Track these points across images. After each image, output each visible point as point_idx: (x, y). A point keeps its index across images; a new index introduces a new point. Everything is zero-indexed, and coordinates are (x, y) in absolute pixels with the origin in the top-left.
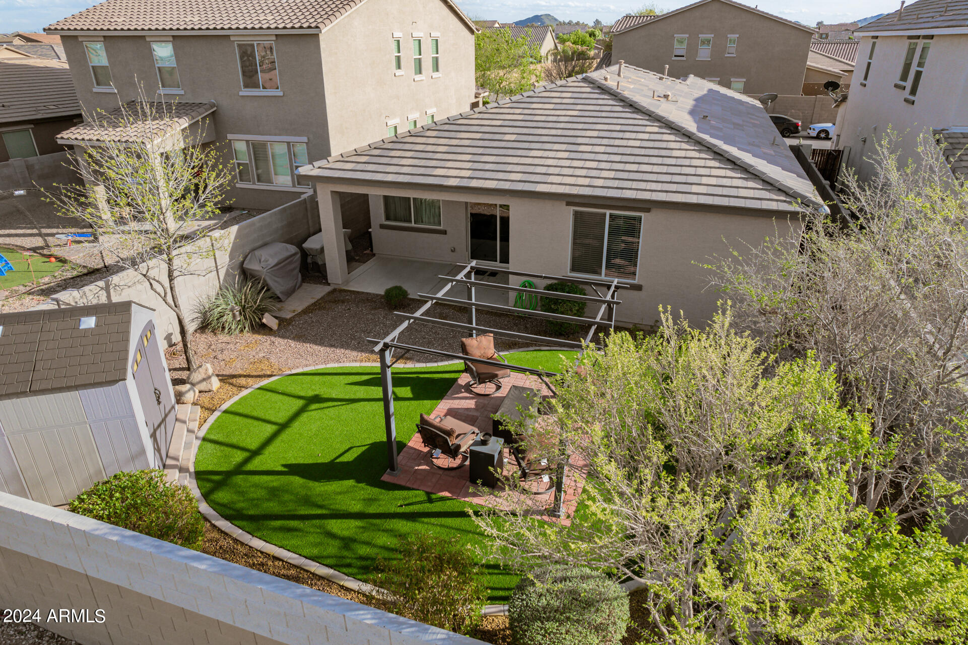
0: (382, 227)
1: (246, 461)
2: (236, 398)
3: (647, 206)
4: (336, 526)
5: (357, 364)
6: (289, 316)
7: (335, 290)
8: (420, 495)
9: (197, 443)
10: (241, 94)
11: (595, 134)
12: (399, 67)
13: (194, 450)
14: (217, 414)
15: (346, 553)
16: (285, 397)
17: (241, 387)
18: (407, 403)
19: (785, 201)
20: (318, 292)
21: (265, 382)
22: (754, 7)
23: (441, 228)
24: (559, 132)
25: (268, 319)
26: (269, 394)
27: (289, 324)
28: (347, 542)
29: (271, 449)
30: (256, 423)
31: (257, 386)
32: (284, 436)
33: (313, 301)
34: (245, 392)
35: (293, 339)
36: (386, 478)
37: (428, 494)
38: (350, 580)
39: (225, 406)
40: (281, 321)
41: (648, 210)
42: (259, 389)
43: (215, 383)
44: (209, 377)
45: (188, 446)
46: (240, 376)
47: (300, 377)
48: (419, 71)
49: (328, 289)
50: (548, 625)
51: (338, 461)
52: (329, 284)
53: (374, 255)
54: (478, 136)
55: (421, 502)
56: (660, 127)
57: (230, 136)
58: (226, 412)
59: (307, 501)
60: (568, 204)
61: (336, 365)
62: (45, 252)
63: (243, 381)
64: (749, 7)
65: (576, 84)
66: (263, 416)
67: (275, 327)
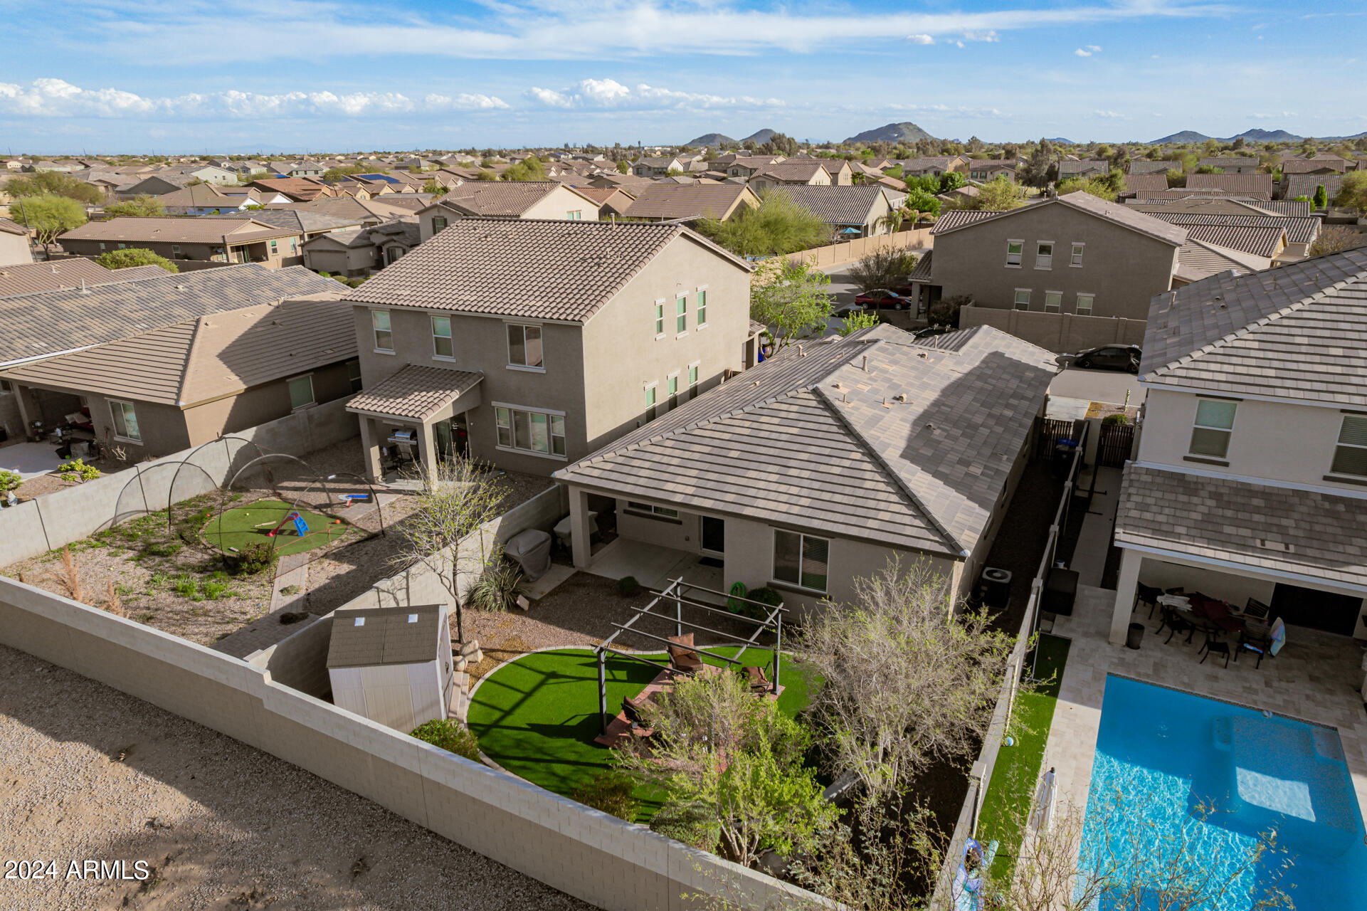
0: (626, 512)
1: (502, 718)
2: (495, 670)
4: (557, 767)
5: (588, 648)
6: (538, 597)
7: (578, 573)
9: (468, 703)
10: (507, 367)
12: (661, 330)
13: (466, 708)
14: (481, 681)
16: (530, 671)
17: (499, 661)
18: (621, 684)
20: (565, 573)
21: (517, 657)
23: (677, 519)
24: (776, 452)
25: (522, 602)
26: (520, 668)
27: (538, 605)
28: (563, 779)
29: (519, 711)
30: (510, 691)
31: (511, 660)
32: (529, 702)
33: (559, 583)
34: (502, 665)
35: (540, 620)
36: (597, 739)
39: (487, 675)
40: (531, 601)
41: (832, 537)
42: (513, 663)
43: (480, 655)
44: (476, 651)
45: (462, 704)
46: (498, 650)
47: (544, 655)
48: (683, 327)
49: (573, 571)
51: (565, 724)
52: (572, 565)
53: (617, 536)
57: (494, 403)
58: (488, 680)
59: (540, 750)
60: (770, 525)
61: (572, 647)
62: (329, 511)
63: (500, 655)
66: (514, 685)
67: (526, 608)
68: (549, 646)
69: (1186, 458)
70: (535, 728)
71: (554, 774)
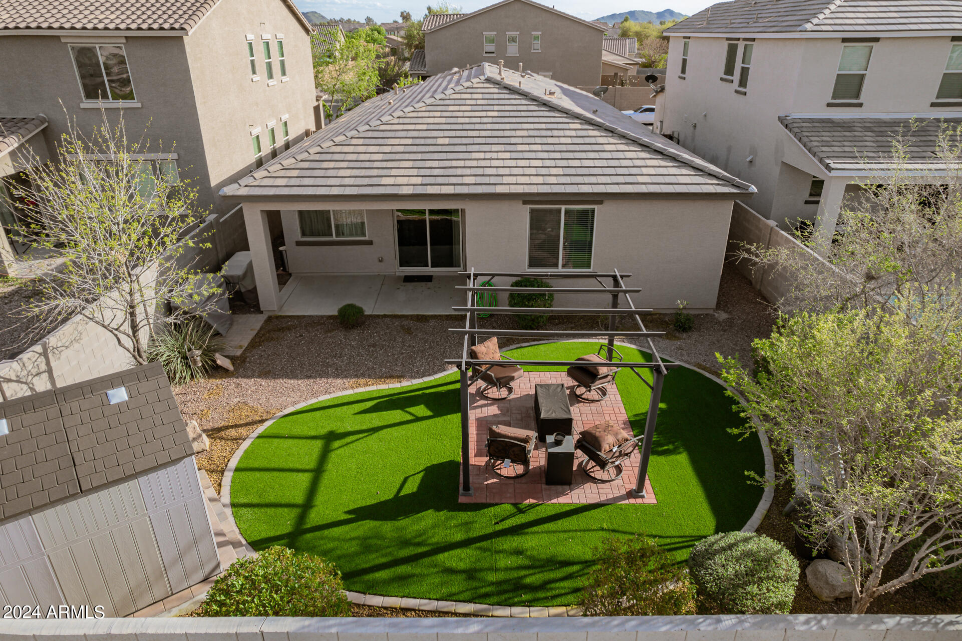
0: (299, 243)
1: (302, 518)
2: (239, 453)
3: (599, 198)
4: (446, 559)
5: (350, 392)
6: (239, 353)
7: (270, 319)
8: (507, 508)
9: (228, 511)
10: (82, 106)
11: (525, 133)
12: (254, 72)
13: (231, 519)
14: (228, 476)
15: (475, 584)
16: (296, 441)
17: (237, 440)
18: (431, 421)
19: (718, 184)
20: (253, 323)
21: (261, 429)
22: (551, 7)
23: (367, 238)
24: (489, 133)
25: (221, 361)
26: (276, 441)
27: (244, 361)
28: (470, 574)
29: (320, 498)
30: (284, 474)
31: (255, 435)
32: (326, 480)
33: (255, 332)
34: (246, 445)
35: (259, 376)
36: (462, 499)
37: (515, 505)
38: (497, 609)
39: (233, 463)
40: (233, 359)
41: (600, 202)
42: (258, 437)
43: (206, 441)
44: (200, 436)
45: (222, 517)
46: (227, 428)
47: (299, 416)
48: (271, 76)
49: (261, 318)
50: (749, 588)
51: (402, 494)
52: (262, 312)
53: (290, 275)
54: (409, 141)
55: (513, 515)
56: (580, 124)
58: (237, 470)
59: (406, 543)
60: (525, 203)
61: (328, 397)
63: (233, 433)
64: (548, 7)
65: (481, 85)
66: (284, 465)
67: (231, 368)
68: (295, 403)
69: (829, 105)
70: (360, 514)
71: (451, 571)
